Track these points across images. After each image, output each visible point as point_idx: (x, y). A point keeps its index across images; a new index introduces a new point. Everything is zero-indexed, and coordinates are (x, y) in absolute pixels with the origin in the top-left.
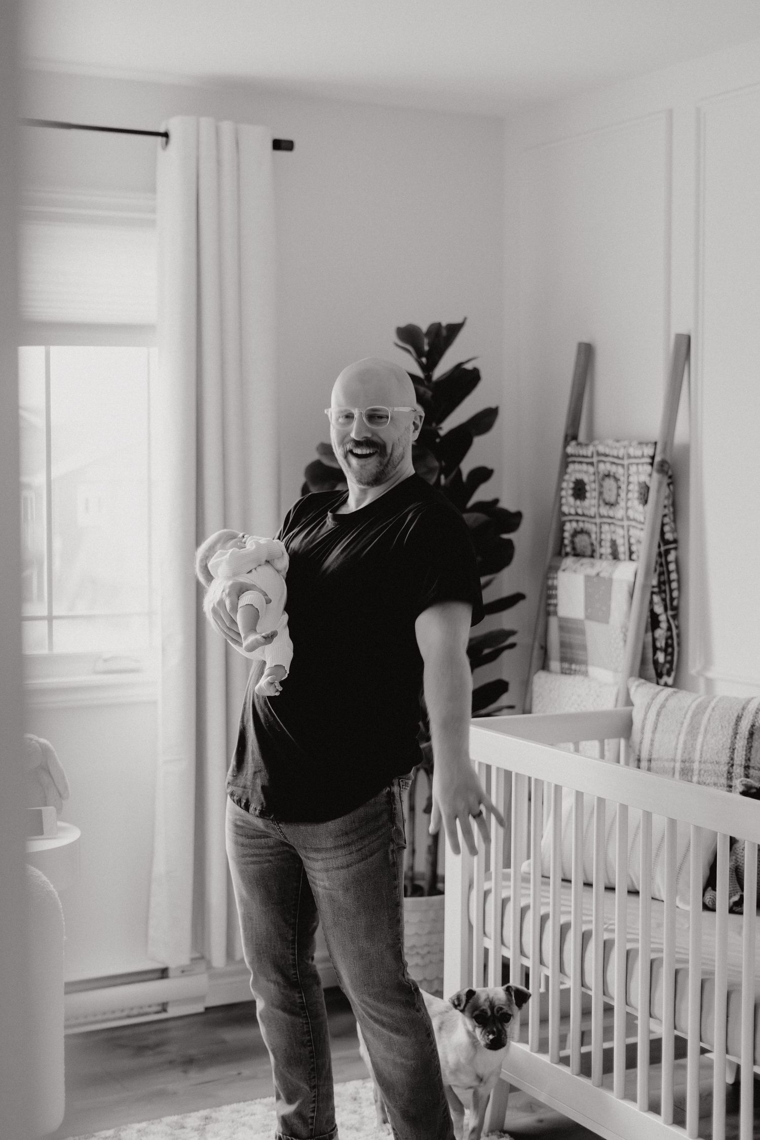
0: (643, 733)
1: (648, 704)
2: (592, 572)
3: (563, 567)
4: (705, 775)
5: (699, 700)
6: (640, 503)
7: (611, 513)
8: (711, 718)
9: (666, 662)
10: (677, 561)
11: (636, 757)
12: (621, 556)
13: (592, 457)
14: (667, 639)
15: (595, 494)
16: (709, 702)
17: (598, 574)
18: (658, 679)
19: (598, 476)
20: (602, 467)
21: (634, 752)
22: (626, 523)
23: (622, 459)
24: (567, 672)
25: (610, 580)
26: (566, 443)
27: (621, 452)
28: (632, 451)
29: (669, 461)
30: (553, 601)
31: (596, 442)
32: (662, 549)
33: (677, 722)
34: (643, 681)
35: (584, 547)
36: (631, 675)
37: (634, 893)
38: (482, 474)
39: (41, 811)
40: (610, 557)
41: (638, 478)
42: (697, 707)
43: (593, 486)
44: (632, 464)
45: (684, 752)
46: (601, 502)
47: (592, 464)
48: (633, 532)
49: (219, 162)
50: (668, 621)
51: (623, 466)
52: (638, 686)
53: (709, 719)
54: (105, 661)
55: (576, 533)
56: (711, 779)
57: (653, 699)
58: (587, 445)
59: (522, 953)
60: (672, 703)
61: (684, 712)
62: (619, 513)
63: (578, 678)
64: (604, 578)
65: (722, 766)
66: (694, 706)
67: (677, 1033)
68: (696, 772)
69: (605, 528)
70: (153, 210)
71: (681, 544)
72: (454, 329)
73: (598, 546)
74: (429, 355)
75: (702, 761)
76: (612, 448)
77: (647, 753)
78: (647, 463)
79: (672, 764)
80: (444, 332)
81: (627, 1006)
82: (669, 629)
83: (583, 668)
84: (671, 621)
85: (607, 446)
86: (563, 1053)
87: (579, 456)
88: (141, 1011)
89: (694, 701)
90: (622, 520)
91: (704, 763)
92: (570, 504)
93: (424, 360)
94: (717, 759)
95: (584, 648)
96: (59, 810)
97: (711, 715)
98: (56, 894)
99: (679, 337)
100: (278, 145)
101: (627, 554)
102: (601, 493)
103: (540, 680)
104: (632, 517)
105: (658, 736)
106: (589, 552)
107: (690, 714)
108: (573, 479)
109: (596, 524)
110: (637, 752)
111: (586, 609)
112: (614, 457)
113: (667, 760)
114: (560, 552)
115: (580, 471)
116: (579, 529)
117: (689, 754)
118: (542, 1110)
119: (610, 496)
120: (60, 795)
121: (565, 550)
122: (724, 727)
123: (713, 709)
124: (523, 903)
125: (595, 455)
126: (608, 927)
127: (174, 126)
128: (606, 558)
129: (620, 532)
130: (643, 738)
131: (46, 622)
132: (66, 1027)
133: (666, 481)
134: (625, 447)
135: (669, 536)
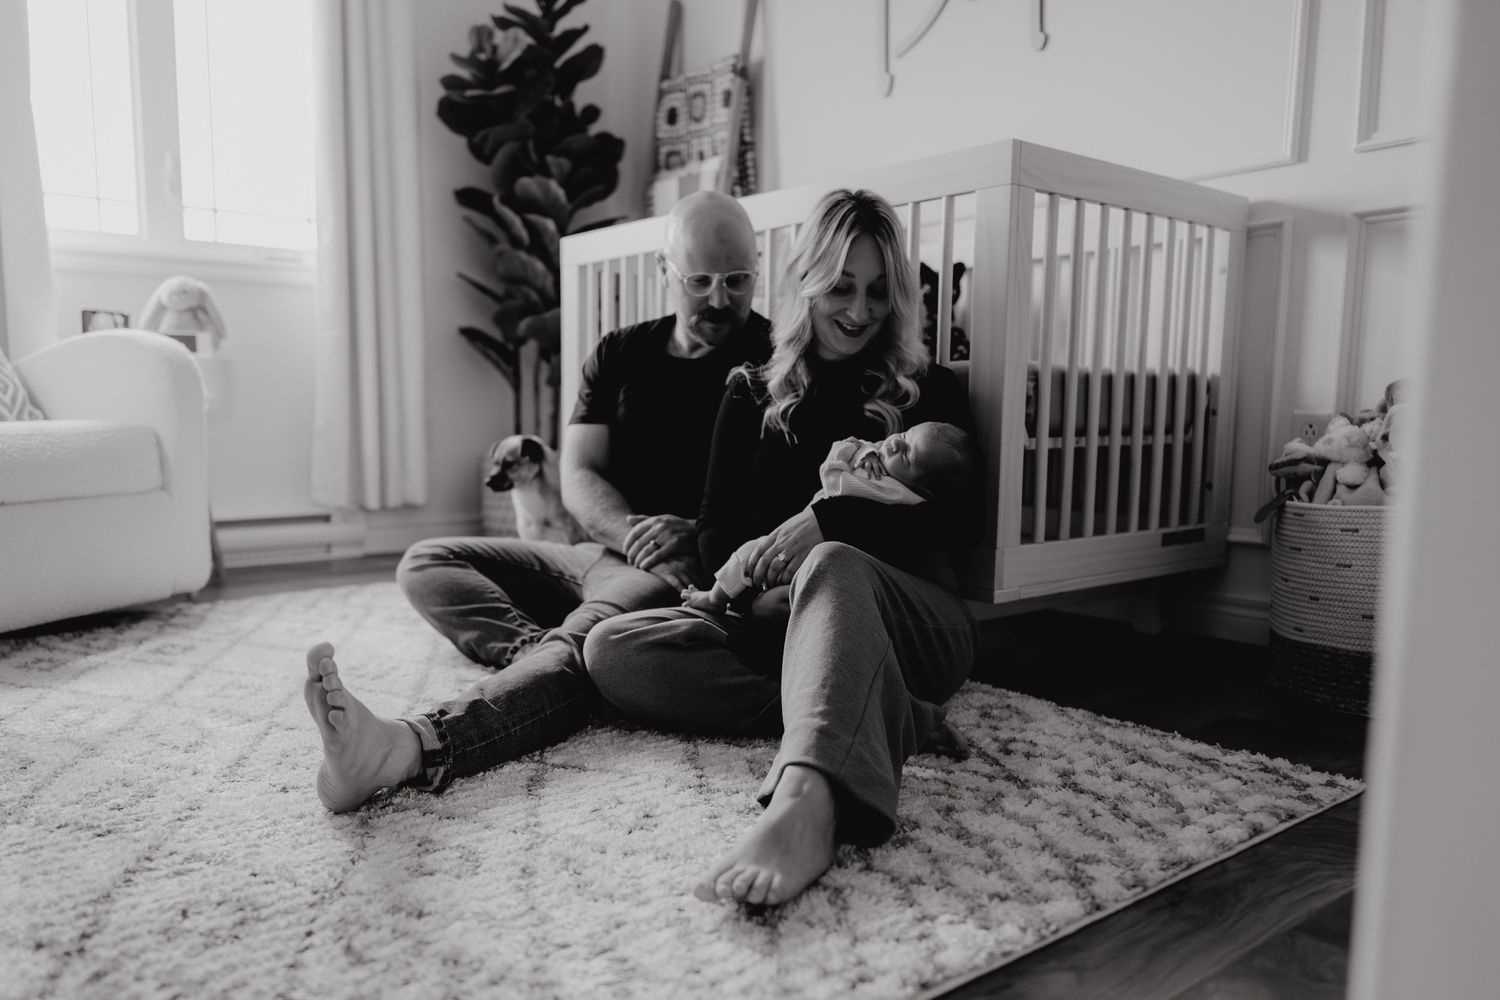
2: (683, 174)
3: (659, 178)
6: (723, 107)
7: (699, 127)
10: (754, 160)
12: (707, 157)
13: (682, 84)
15: (685, 115)
17: (688, 175)
19: (687, 99)
20: (691, 90)
22: (711, 131)
23: (708, 77)
25: (699, 176)
26: (661, 83)
27: (707, 72)
28: (716, 67)
29: (747, 71)
31: (685, 70)
32: (741, 148)
35: (675, 161)
38: (592, 113)
39: (195, 336)
40: (698, 160)
41: (721, 89)
43: (684, 109)
44: (716, 77)
46: (690, 121)
47: (682, 91)
48: (717, 136)
51: (708, 82)
55: (670, 154)
58: (678, 76)
62: (706, 123)
64: (693, 176)
69: (693, 142)
71: (757, 146)
73: (687, 157)
76: (699, 71)
78: (729, 72)
85: (695, 72)
87: (671, 88)
88: (307, 551)
90: (707, 129)
92: (665, 130)
101: (712, 153)
102: (690, 113)
104: (716, 122)
106: (680, 164)
108: (667, 108)
109: (685, 142)
112: (700, 78)
115: (672, 100)
116: (671, 151)
119: (697, 113)
121: (660, 165)
125: (684, 82)
129: (706, 140)
133: (745, 90)
134: (709, 67)
135: (747, 138)
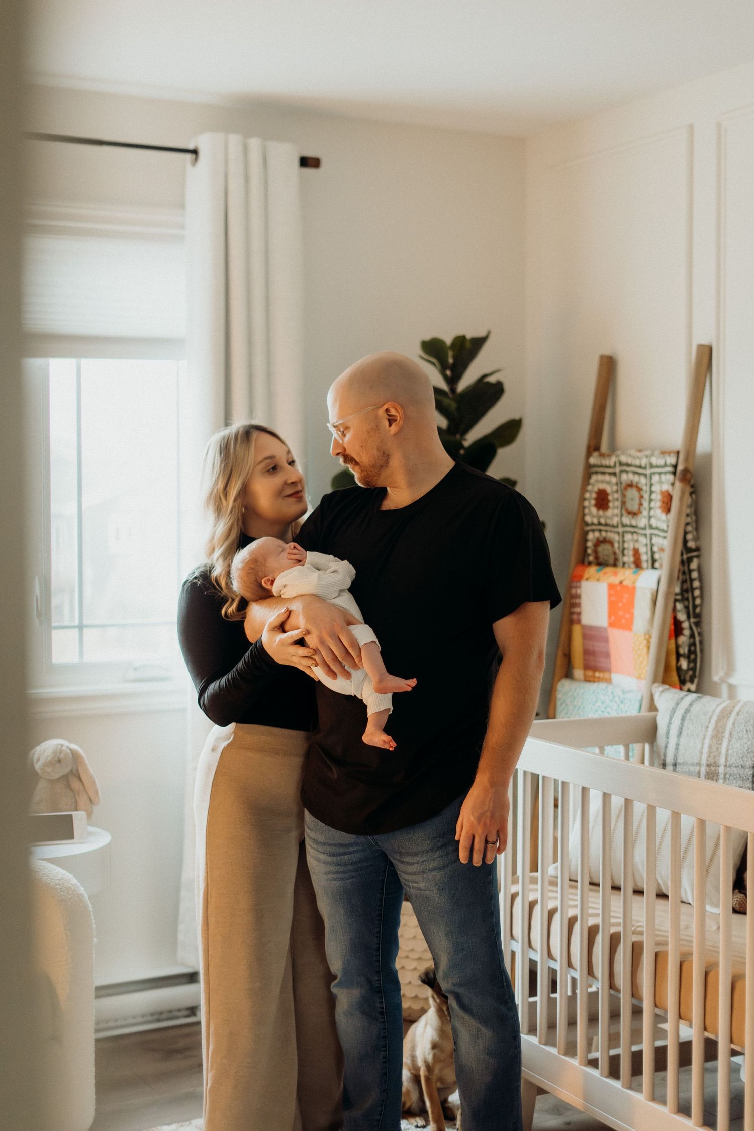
0: (667, 738)
1: (673, 709)
2: (616, 580)
3: (586, 575)
4: (731, 779)
5: (724, 705)
6: (663, 512)
7: (634, 523)
8: (736, 723)
9: (689, 669)
10: (699, 569)
11: (662, 762)
12: (644, 565)
13: (615, 466)
14: (690, 646)
15: (618, 504)
16: (734, 707)
17: (621, 582)
18: (681, 685)
19: (621, 487)
20: (624, 477)
21: (659, 756)
22: (648, 532)
23: (645, 468)
24: (591, 679)
25: (634, 588)
26: (589, 455)
27: (644, 462)
28: (654, 461)
29: (691, 469)
30: (577, 610)
31: (619, 453)
32: (685, 557)
33: (702, 727)
34: (667, 686)
35: (607, 556)
36: (655, 681)
37: (662, 896)
39: (71, 816)
40: (633, 566)
41: (661, 487)
42: (722, 712)
43: (616, 496)
44: (654, 473)
45: (709, 756)
46: (624, 512)
47: (614, 474)
48: (655, 540)
49: (247, 179)
50: (691, 628)
51: (645, 475)
52: (662, 692)
53: (734, 724)
54: (135, 669)
55: (599, 543)
56: (736, 783)
57: (677, 704)
58: (609, 456)
59: (550, 955)
60: (696, 708)
61: (708, 717)
62: (642, 522)
63: (602, 685)
64: (627, 587)
65: (747, 770)
66: (718, 711)
67: (707, 1034)
68: (721, 776)
69: (628, 537)
70: (183, 227)
71: (704, 552)
72: (478, 343)
73: (621, 555)
74: (453, 368)
75: (728, 766)
76: (634, 458)
77: (673, 757)
78: (669, 472)
79: (697, 768)
80: (468, 345)
81: (656, 1009)
82: (692, 636)
83: (606, 675)
84: (694, 628)
85: (630, 456)
86: (592, 1056)
87: (602, 466)
88: (171, 1015)
89: (718, 705)
90: (645, 529)
91: (730, 766)
92: (592, 514)
93: (448, 373)
94: (742, 762)
95: (607, 655)
96: (90, 815)
97: (736, 720)
98: (86, 896)
99: (700, 347)
100: (305, 162)
101: (650, 562)
102: (623, 503)
103: (565, 688)
104: (654, 525)
105: (683, 740)
106: (611, 561)
107: (715, 718)
108: (596, 489)
109: (618, 533)
110: (662, 757)
111: (610, 617)
112: (637, 467)
113: (692, 764)
114: (583, 561)
115: (602, 481)
116: (601, 539)
117: (714, 758)
118: (569, 1113)
119: (633, 506)
120: (91, 800)
121: (588, 559)
122: (749, 732)
123: (738, 714)
124: (551, 905)
125: (617, 465)
126: (636, 929)
127: (203, 142)
128: (629, 567)
129: (643, 540)
130: (667, 743)
131: (76, 631)
132: (97, 1031)
133: (688, 489)
134: (647, 457)
135: (691, 544)
